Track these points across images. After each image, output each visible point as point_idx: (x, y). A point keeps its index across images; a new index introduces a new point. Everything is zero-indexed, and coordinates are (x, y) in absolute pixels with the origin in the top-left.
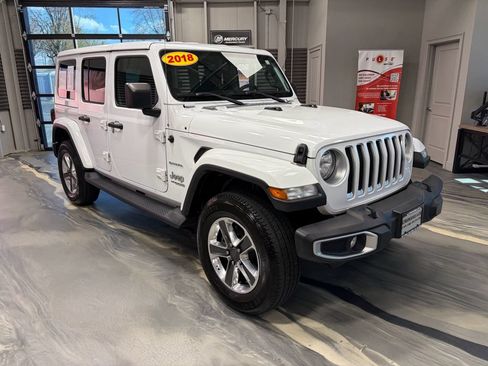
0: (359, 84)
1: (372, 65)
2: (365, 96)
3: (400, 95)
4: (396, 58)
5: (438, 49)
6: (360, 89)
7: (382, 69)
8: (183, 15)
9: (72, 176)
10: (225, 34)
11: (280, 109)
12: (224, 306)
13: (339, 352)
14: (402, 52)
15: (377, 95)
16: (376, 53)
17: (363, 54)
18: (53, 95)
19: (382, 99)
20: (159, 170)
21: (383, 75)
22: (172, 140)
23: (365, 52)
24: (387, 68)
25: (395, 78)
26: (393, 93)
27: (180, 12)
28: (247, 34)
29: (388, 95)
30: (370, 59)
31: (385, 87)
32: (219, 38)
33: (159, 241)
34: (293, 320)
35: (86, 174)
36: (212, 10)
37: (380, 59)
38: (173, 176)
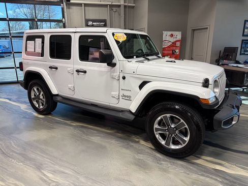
0: (163, 47)
1: (168, 38)
2: (166, 52)
3: (180, 52)
4: (178, 35)
5: (195, 32)
6: (164, 49)
7: (173, 40)
8: (71, 10)
9: (39, 99)
10: (94, 21)
11: (175, 62)
12: (165, 156)
13: (228, 168)
14: (181, 32)
15: (171, 52)
16: (170, 33)
17: (165, 33)
18: (21, 53)
19: (173, 54)
20: (113, 93)
21: (173, 43)
22: (124, 78)
23: (166, 32)
24: (175, 40)
25: (178, 44)
26: (177, 51)
27: (69, 8)
28: (105, 21)
29: (175, 52)
30: (168, 36)
31: (174, 48)
32: (90, 23)
33: (108, 129)
34: (200, 158)
35: (54, 97)
36: (86, 8)
37: (172, 35)
38: (124, 96)
